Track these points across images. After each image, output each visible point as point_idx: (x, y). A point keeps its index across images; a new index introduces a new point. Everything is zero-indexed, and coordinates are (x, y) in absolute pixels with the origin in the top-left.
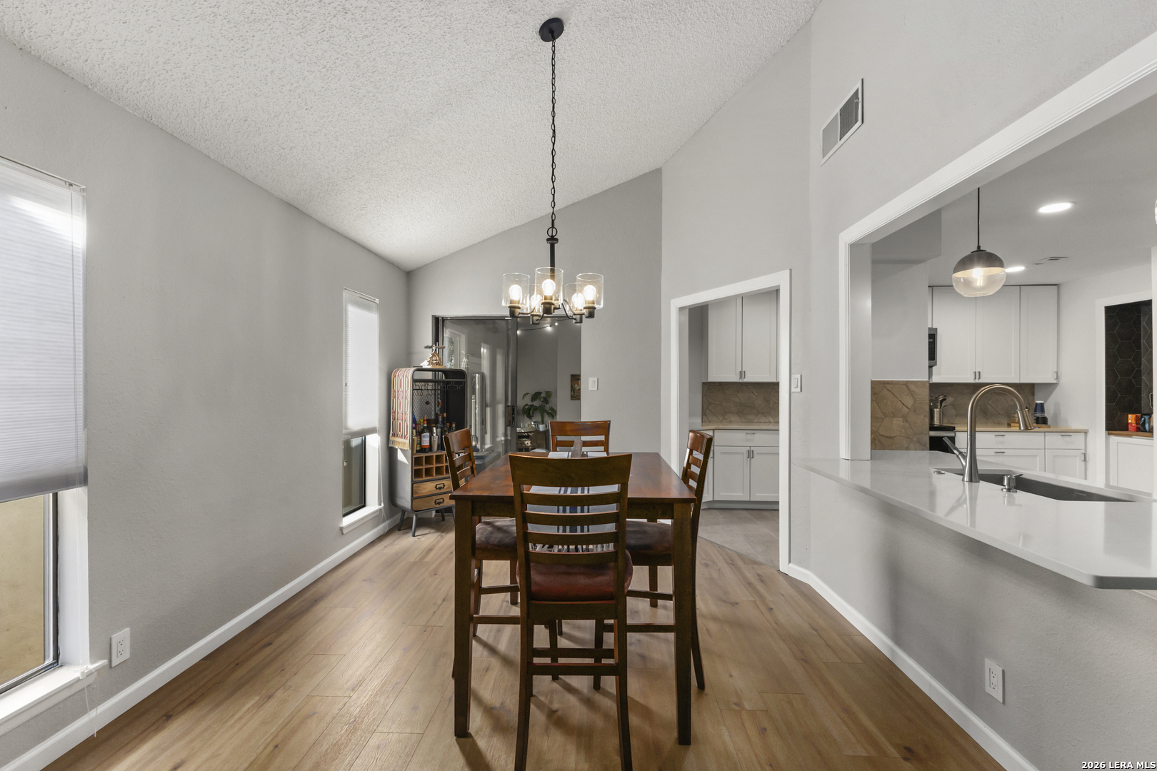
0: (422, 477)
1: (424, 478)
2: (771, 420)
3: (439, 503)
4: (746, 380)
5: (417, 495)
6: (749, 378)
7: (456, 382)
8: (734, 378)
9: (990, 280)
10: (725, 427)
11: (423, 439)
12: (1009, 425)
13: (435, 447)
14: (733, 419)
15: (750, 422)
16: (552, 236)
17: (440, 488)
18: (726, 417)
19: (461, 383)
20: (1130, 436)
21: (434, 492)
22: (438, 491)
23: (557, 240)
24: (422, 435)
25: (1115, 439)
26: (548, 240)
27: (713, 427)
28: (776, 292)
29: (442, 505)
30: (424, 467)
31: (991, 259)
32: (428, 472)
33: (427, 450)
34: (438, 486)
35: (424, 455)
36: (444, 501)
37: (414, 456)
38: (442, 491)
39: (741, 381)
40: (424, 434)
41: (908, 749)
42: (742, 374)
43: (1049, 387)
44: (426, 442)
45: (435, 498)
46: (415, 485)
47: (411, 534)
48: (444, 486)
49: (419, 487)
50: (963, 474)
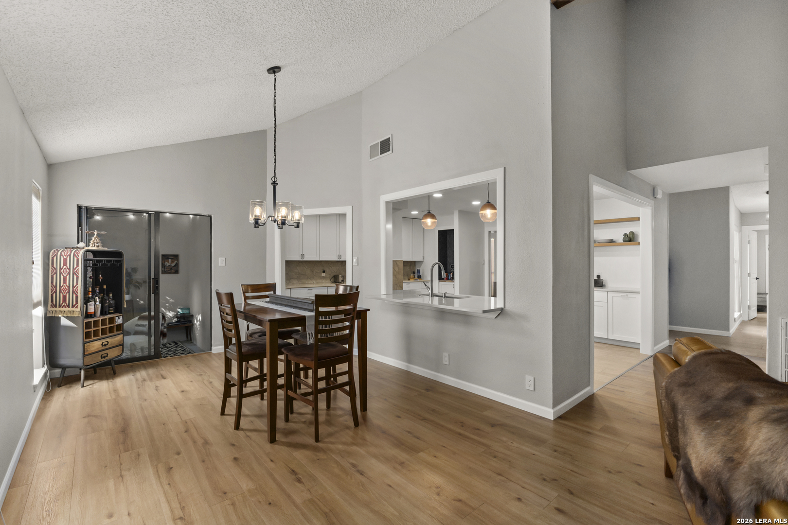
0: (91, 338)
1: (93, 338)
2: (314, 282)
3: (104, 357)
4: (304, 259)
5: (88, 353)
6: (307, 258)
7: (116, 261)
8: (298, 258)
9: (433, 223)
10: (298, 286)
11: (89, 307)
12: (409, 279)
13: (99, 313)
14: (294, 282)
15: (304, 283)
16: (274, 182)
17: (105, 345)
18: (291, 281)
19: (119, 261)
20: (445, 281)
21: (100, 349)
22: (104, 348)
23: (277, 184)
24: (88, 304)
25: (441, 283)
26: (272, 183)
27: (290, 287)
28: (344, 215)
29: (106, 358)
30: (92, 329)
31: (433, 216)
32: (96, 333)
33: (93, 316)
34: (104, 344)
35: (92, 320)
36: (108, 355)
37: (85, 321)
38: (107, 347)
39: (302, 260)
40: (91, 303)
41: (426, 389)
42: (302, 256)
43: (421, 262)
44: (91, 309)
45: (101, 353)
46: (86, 345)
47: (79, 386)
48: (108, 343)
49: (89, 346)
50: (429, 295)
